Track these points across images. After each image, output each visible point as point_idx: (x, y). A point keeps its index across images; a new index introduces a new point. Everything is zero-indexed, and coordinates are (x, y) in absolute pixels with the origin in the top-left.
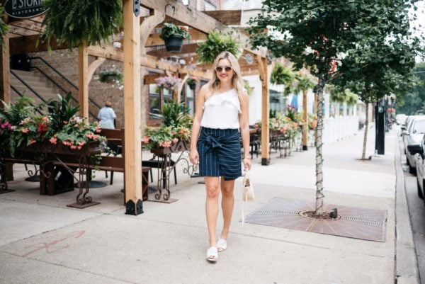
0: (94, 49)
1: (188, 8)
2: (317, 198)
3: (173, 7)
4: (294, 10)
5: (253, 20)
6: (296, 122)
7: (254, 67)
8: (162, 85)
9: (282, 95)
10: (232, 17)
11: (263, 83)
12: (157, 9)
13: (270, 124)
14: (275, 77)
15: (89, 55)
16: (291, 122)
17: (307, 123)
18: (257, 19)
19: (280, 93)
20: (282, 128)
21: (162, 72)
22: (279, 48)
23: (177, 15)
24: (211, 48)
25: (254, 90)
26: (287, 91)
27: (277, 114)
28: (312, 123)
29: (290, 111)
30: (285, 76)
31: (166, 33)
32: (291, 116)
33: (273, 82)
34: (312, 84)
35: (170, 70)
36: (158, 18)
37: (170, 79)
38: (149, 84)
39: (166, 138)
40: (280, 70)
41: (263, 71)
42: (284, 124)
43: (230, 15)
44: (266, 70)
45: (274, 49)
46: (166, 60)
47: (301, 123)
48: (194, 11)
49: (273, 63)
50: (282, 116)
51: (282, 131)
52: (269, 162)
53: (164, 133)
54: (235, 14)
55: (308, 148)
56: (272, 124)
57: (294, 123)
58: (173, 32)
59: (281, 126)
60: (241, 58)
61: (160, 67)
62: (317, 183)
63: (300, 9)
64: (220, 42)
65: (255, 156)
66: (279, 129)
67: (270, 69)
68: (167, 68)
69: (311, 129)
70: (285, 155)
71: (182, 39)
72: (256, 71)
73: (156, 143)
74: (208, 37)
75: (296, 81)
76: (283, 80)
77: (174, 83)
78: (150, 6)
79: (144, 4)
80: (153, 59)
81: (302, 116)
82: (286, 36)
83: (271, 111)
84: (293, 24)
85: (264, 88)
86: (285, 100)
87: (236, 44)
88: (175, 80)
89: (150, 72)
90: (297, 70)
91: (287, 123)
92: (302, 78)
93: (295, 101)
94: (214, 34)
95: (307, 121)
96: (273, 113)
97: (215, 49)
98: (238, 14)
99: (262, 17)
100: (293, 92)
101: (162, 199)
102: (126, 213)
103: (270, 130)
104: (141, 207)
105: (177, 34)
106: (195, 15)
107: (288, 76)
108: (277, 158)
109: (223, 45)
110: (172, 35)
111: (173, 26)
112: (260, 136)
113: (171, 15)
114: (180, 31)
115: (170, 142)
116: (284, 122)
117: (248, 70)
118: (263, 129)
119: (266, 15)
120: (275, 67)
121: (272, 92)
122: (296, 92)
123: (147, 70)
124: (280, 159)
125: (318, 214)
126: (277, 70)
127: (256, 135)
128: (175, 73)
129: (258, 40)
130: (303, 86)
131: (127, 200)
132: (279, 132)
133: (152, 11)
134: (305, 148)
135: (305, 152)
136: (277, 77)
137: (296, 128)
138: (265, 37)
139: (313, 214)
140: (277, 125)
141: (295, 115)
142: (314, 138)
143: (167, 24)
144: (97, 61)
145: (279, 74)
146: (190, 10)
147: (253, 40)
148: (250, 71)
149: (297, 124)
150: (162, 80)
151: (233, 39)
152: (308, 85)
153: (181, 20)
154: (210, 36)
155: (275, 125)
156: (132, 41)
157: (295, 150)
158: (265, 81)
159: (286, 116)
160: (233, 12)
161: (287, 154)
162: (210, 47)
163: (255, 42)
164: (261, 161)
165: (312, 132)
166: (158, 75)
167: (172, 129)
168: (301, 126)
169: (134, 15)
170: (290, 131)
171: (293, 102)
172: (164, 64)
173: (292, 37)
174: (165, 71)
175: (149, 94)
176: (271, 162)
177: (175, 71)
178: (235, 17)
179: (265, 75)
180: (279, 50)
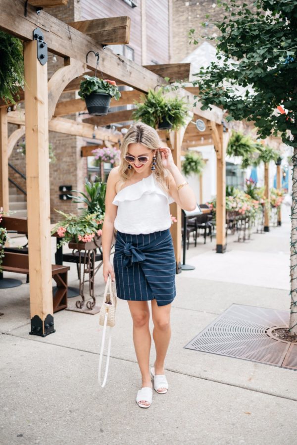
0: (15, 116)
1: (119, 58)
2: (292, 313)
3: (97, 55)
4: (261, 51)
5: (204, 71)
6: (257, 200)
7: (207, 136)
8: (100, 158)
9: (239, 167)
10: (178, 73)
11: (217, 155)
12: (75, 57)
13: (227, 204)
14: (232, 147)
15: (9, 123)
16: (252, 200)
17: (269, 200)
18: (210, 69)
19: (237, 165)
20: (241, 208)
21: (101, 143)
22: (240, 106)
23: (104, 66)
24: (151, 110)
25: (208, 162)
26: (246, 163)
27: (235, 190)
28: (274, 201)
29: (249, 187)
30: (244, 146)
31: (87, 89)
32: (250, 193)
33: (229, 153)
34: (276, 155)
35: (109, 141)
36: (75, 70)
37: (110, 150)
38: (86, 156)
39: (88, 230)
40: (238, 139)
41: (218, 139)
42: (242, 203)
43: (176, 69)
44: (221, 138)
45: (232, 108)
46: (104, 129)
47: (262, 201)
48: (128, 63)
49: (230, 130)
50: (240, 193)
51: (240, 211)
52: (225, 249)
53: (85, 222)
54: (182, 68)
55: (270, 229)
56: (229, 203)
57: (255, 201)
58: (96, 88)
59: (239, 206)
60: (190, 124)
61: (97, 137)
62: (292, 292)
63: (270, 51)
64: (163, 103)
65: (208, 239)
66: (237, 210)
67: (227, 138)
68: (106, 138)
69: (273, 206)
70: (244, 239)
71: (108, 96)
72: (210, 141)
73: (75, 236)
74: (147, 97)
75: (258, 152)
76: (242, 151)
77: (114, 156)
78: (63, 52)
79: (55, 49)
80: (89, 127)
81: (264, 192)
82: (248, 92)
83: (227, 188)
84: (259, 71)
85: (220, 161)
86: (243, 173)
87: (184, 106)
88: (115, 152)
89: (88, 143)
90: (263, 137)
91: (247, 201)
92: (264, 149)
93: (254, 173)
94: (156, 94)
95: (269, 198)
96: (229, 190)
97: (156, 112)
98: (186, 68)
99: (215, 67)
100: (252, 164)
101: (84, 308)
102: (31, 333)
103: (227, 210)
104: (52, 325)
105: (102, 91)
106: (128, 68)
107: (248, 146)
108: (235, 242)
109: (166, 106)
110: (95, 92)
111: (95, 79)
112: (215, 218)
113: (94, 66)
114: (105, 87)
115: (94, 235)
116: (243, 201)
117: (200, 140)
118: (217, 210)
119: (221, 64)
120: (233, 135)
121: (228, 164)
122: (256, 164)
123: (84, 141)
124: (237, 244)
125: (292, 334)
126: (234, 139)
127: (210, 216)
128: (116, 143)
129: (211, 96)
130: (264, 157)
131: (32, 316)
132: (237, 213)
133: (66, 60)
134: (266, 229)
135: (267, 233)
136: (234, 148)
137: (257, 206)
138: (221, 92)
139: (287, 335)
140: (234, 205)
141: (256, 192)
142: (277, 216)
143: (88, 77)
144: (19, 130)
145: (236, 144)
146: (123, 61)
147: (204, 97)
148: (202, 141)
149: (258, 202)
150: (100, 152)
151: (179, 99)
152: (271, 157)
153: (109, 73)
154: (150, 96)
155: (232, 204)
156: (36, 99)
157: (255, 231)
158: (220, 152)
159: (245, 192)
160: (180, 66)
161: (247, 237)
162: (149, 110)
163: (206, 99)
164: (215, 247)
165: (275, 210)
166: (97, 146)
167: (97, 216)
168: (262, 204)
169: (38, 62)
170: (249, 212)
171: (251, 176)
172: (102, 134)
173: (256, 94)
174: (104, 141)
175: (87, 168)
176: (228, 248)
177: (116, 141)
178: (182, 72)
179: (220, 145)
180: (240, 109)
